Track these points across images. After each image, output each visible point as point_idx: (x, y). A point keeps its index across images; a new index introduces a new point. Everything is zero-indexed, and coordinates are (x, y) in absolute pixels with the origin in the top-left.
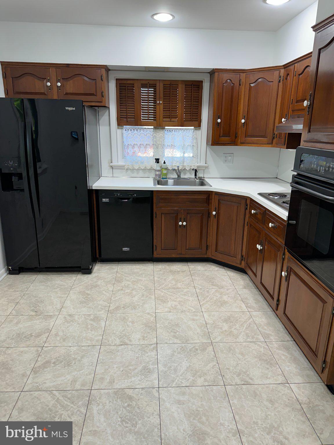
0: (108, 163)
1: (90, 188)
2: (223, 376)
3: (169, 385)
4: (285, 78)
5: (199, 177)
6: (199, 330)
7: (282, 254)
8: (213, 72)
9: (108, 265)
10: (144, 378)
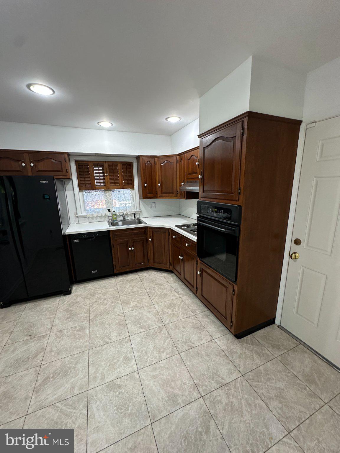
0: (75, 215)
1: (64, 234)
2: (176, 347)
3: (144, 365)
4: (180, 161)
5: (137, 218)
6: (154, 318)
7: (196, 261)
8: (138, 158)
9: (82, 284)
10: (126, 367)
